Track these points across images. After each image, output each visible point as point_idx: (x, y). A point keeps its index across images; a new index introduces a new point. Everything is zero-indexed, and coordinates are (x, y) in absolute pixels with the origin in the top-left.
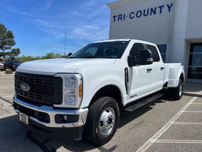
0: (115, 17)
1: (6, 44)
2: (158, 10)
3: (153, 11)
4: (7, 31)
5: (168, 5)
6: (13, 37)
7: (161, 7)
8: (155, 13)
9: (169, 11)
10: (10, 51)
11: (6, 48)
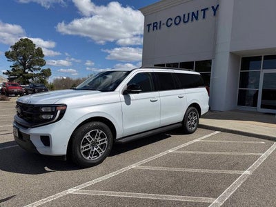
0: (149, 25)
1: (34, 64)
2: (201, 14)
3: (195, 16)
4: (36, 48)
5: (213, 7)
6: (43, 56)
7: (204, 10)
8: (197, 18)
9: (215, 15)
10: (39, 72)
11: (35, 69)
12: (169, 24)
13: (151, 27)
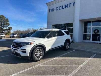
0: (49, 10)
1: (5, 25)
2: (69, 5)
3: (66, 6)
5: (73, 3)
6: (9, 22)
7: (70, 4)
9: (74, 6)
12: (57, 9)
13: (50, 10)
